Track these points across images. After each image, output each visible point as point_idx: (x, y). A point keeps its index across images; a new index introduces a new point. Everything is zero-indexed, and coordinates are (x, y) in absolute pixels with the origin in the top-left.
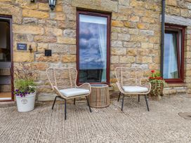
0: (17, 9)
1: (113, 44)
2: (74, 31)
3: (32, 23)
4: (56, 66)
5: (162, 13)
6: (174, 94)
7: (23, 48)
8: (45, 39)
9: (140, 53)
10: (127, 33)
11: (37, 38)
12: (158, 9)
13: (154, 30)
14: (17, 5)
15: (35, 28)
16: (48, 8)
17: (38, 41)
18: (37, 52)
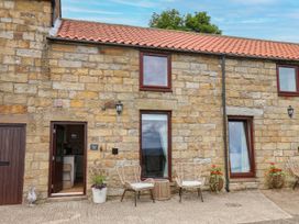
0: (91, 116)
1: (174, 140)
2: (138, 131)
3: (103, 127)
4: (122, 162)
7: (94, 148)
8: (113, 139)
9: (202, 147)
10: (188, 128)
11: (106, 139)
13: (216, 124)
14: (92, 113)
15: (104, 130)
17: (107, 142)
18: (106, 151)
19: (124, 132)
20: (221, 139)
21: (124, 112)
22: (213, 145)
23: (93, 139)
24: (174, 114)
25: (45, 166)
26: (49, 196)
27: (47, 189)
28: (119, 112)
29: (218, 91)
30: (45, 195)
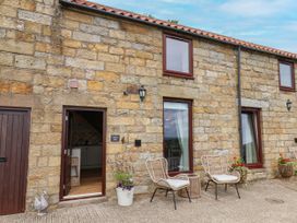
0: (112, 101)
1: (196, 130)
2: (161, 120)
3: (125, 114)
4: (145, 155)
5: (239, 96)
6: (256, 180)
7: (115, 139)
8: (136, 129)
9: (221, 138)
10: (208, 118)
11: (129, 128)
12: (234, 93)
13: (232, 114)
14: (112, 98)
15: (127, 119)
16: (138, 99)
17: (130, 132)
18: (128, 143)
19: (147, 121)
20: (236, 130)
21: (148, 99)
22: (230, 136)
23: (114, 128)
24: (195, 103)
25: (56, 162)
26: (61, 199)
27: (58, 191)
28: (142, 98)
29: (233, 82)
30: (56, 199)
